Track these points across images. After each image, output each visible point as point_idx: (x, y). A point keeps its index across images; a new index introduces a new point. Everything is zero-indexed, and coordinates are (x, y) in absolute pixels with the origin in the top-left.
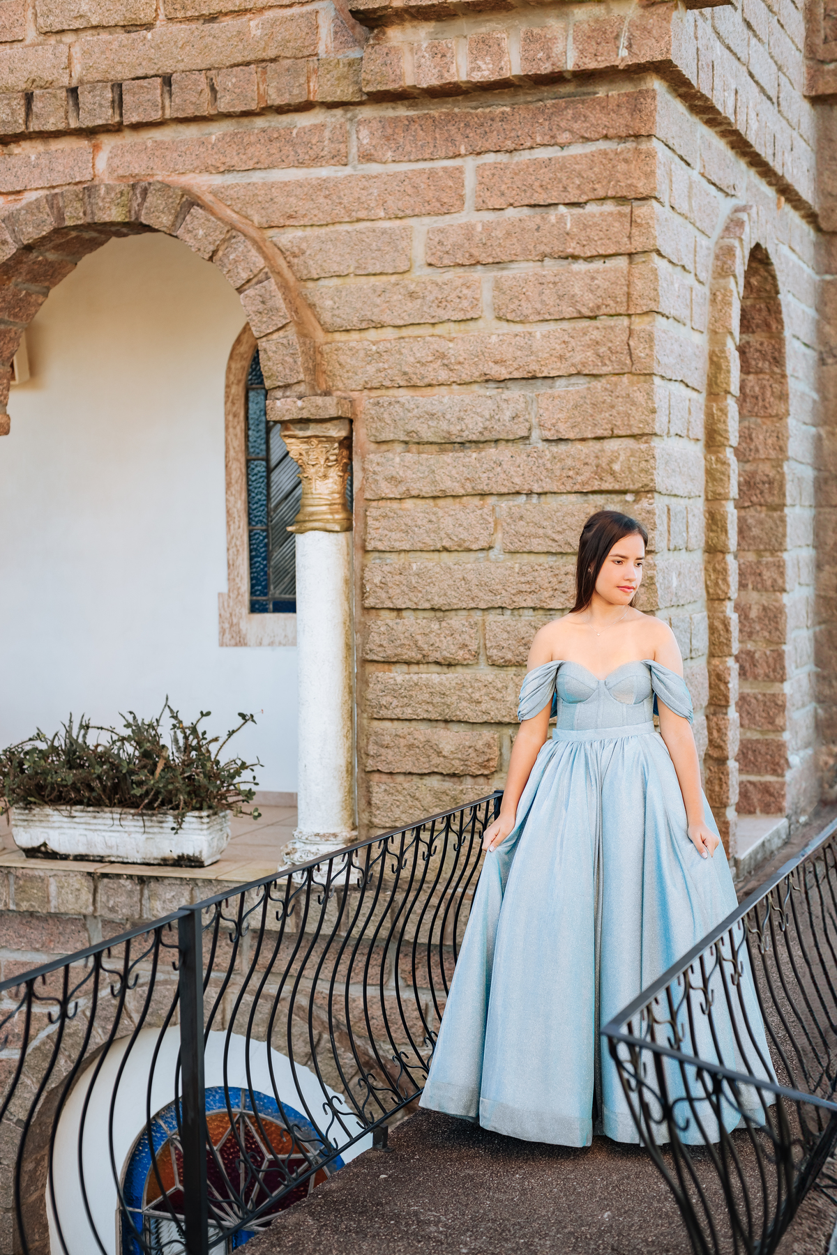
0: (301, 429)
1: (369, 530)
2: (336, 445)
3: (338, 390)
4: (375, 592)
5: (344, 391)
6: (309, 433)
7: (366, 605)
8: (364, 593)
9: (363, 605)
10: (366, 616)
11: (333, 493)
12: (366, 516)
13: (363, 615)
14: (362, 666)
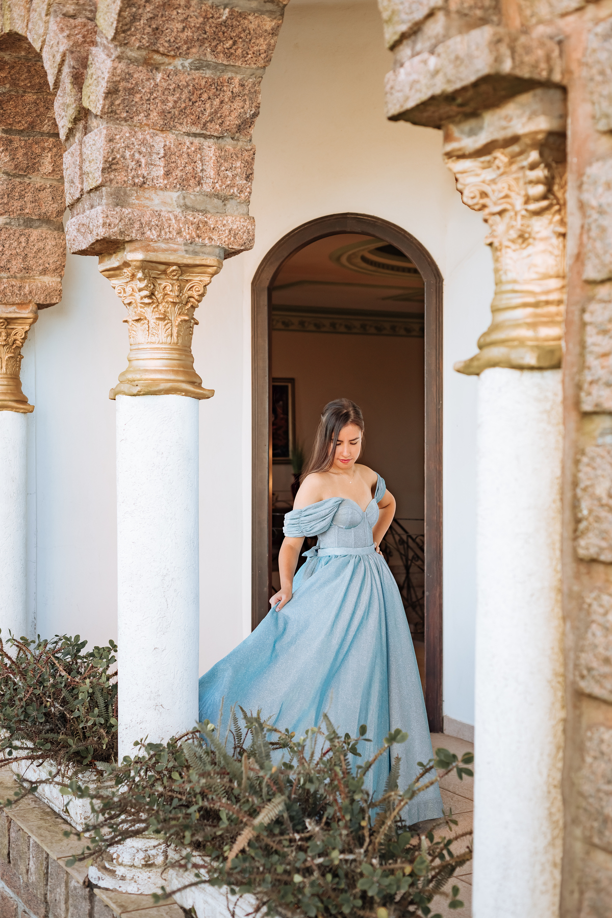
0: (472, 133)
1: (591, 360)
2: (534, 156)
3: (540, 22)
4: (598, 519)
5: (550, 22)
6: (482, 139)
7: (582, 552)
8: (578, 521)
9: (575, 550)
10: (585, 579)
11: (546, 277)
12: (584, 325)
13: (577, 576)
14: (576, 707)
